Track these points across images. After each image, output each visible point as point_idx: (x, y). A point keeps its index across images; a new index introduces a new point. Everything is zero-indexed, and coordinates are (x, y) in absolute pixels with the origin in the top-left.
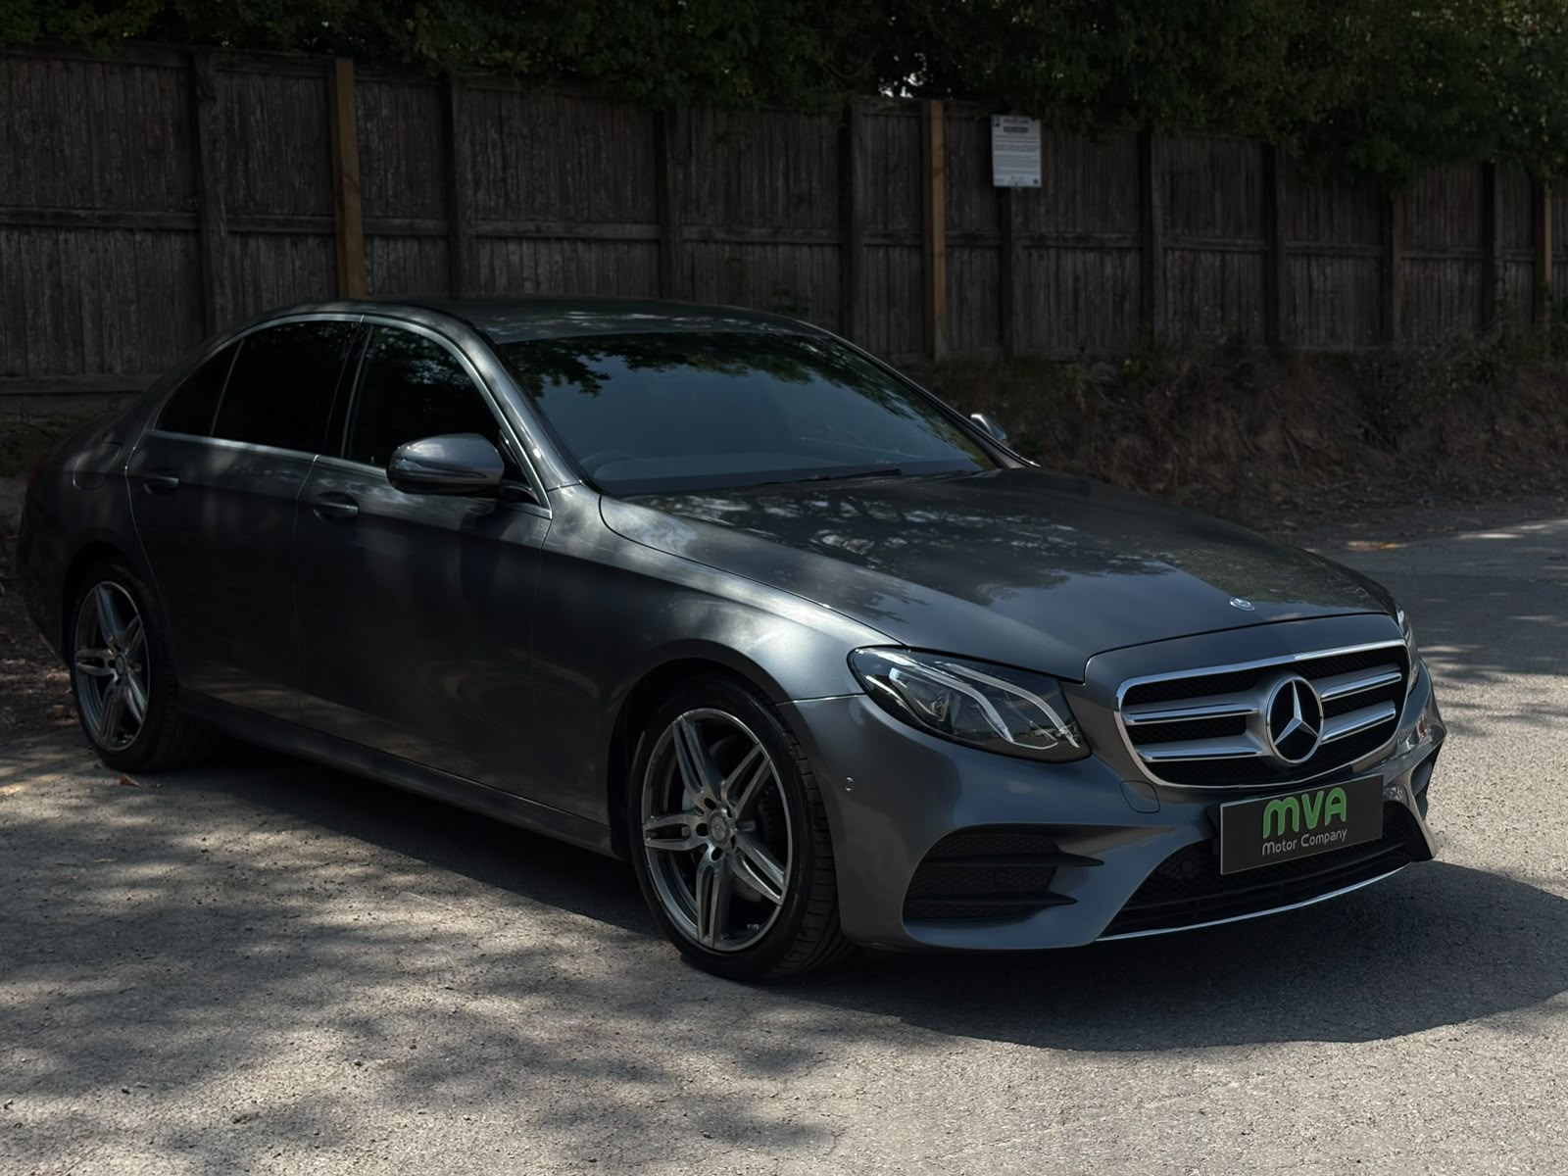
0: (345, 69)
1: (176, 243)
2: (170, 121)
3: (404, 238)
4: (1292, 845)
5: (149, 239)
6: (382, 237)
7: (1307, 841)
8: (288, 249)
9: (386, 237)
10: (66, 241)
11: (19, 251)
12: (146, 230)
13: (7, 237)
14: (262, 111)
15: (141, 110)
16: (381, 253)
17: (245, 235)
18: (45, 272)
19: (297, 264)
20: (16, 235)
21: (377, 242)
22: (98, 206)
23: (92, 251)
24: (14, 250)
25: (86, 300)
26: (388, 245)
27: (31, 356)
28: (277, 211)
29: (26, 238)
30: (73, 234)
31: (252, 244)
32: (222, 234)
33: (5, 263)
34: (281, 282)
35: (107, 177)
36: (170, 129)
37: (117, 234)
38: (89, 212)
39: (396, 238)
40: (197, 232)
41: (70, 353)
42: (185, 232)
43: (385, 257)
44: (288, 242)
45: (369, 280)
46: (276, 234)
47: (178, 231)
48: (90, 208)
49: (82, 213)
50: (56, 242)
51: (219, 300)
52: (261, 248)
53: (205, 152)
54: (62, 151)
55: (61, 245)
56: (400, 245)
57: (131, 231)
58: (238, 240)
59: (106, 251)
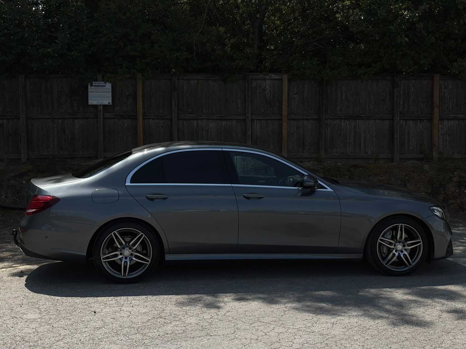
0: (437, 77)
1: (387, 122)
2: (388, 93)
3: (454, 119)
5: (380, 121)
6: (446, 119)
8: (418, 123)
9: (448, 120)
10: (358, 122)
11: (346, 125)
12: (380, 119)
13: (344, 122)
14: (414, 89)
15: (380, 90)
16: (446, 124)
17: (406, 120)
18: (352, 130)
19: (421, 127)
20: (346, 121)
21: (445, 121)
22: (367, 114)
23: (365, 124)
24: (345, 124)
25: (363, 136)
26: (449, 122)
27: (347, 149)
28: (416, 114)
29: (348, 122)
30: (360, 121)
31: (408, 122)
32: (398, 120)
33: (343, 127)
34: (416, 131)
35: (370, 107)
36: (388, 95)
37: (372, 120)
38: (365, 115)
39: (451, 120)
40: (393, 119)
41: (358, 149)
42: (390, 119)
43: (448, 124)
44: (419, 121)
45: (442, 130)
46: (415, 119)
47: (388, 119)
48: (364, 114)
49: (363, 116)
50: (356, 123)
51: (396, 136)
52: (411, 123)
53: (395, 100)
54: (359, 101)
55: (357, 123)
56: (452, 121)
57: (375, 119)
58: (404, 121)
59: (369, 124)
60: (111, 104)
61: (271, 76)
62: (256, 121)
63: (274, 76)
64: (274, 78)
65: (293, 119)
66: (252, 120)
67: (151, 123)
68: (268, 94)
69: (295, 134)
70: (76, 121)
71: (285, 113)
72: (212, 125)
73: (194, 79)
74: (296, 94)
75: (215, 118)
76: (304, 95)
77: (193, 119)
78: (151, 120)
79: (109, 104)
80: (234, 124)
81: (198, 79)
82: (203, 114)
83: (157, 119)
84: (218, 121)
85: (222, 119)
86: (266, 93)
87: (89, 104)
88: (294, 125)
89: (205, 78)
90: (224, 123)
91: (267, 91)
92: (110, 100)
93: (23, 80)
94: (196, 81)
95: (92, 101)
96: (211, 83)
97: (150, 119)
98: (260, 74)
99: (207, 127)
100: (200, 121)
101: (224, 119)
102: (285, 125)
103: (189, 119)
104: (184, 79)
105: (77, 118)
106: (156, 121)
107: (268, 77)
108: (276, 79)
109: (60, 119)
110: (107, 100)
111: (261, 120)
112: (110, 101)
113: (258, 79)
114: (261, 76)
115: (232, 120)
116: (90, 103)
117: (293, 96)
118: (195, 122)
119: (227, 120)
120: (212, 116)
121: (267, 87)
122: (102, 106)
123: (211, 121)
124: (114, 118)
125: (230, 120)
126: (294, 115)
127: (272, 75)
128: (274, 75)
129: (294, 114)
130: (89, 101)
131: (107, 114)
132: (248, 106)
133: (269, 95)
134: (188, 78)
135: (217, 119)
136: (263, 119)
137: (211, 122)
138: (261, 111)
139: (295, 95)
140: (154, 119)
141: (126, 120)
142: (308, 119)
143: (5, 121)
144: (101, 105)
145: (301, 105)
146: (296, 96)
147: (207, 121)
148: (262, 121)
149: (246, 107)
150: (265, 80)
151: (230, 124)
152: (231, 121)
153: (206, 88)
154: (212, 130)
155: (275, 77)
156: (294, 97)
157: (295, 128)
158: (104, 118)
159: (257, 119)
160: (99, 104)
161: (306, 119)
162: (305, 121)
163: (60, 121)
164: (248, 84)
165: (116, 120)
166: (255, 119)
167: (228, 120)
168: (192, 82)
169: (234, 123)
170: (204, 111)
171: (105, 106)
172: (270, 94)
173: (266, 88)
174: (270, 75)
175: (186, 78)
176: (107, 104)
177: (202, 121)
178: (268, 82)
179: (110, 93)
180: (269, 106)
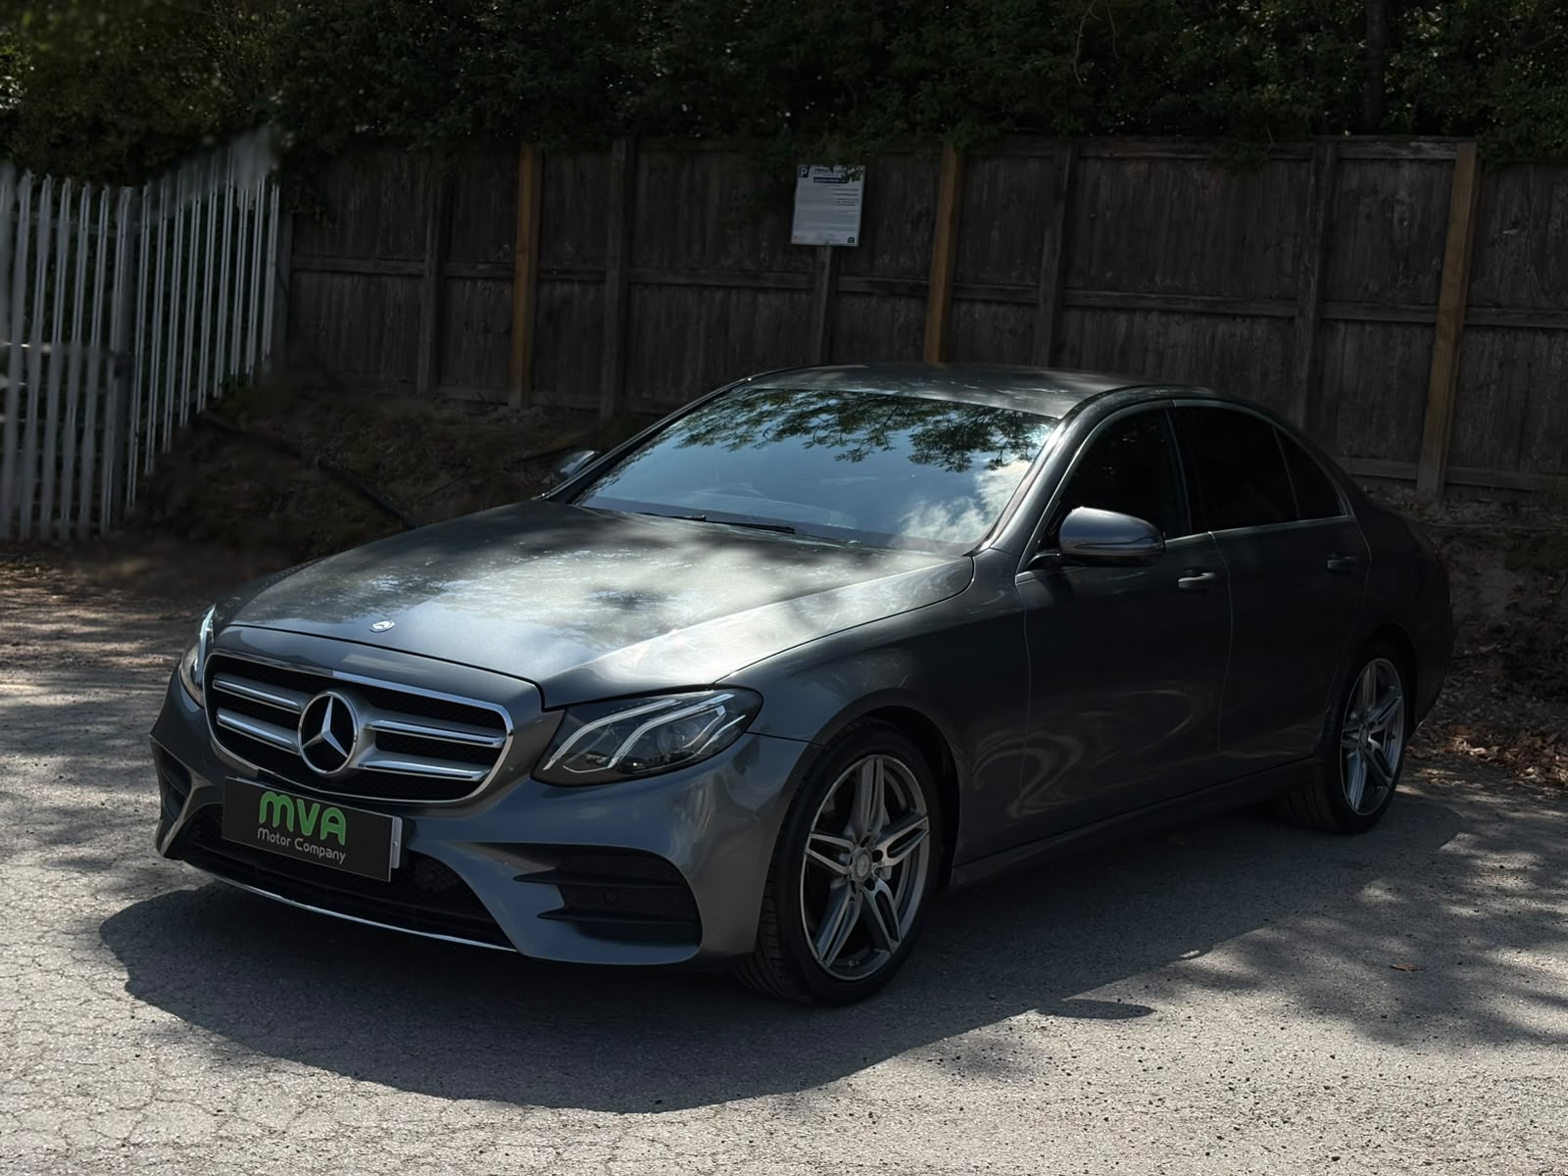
4: (286, 842)
7: (300, 844)
60: (856, 243)
61: (1418, 150)
62: (1342, 326)
63: (1431, 149)
64: (1429, 157)
65: (1492, 328)
66: (1325, 325)
67: (977, 316)
68: (1401, 221)
69: (1493, 387)
70: (761, 298)
71: (1450, 298)
72: (1181, 332)
73: (1139, 159)
74: (1514, 225)
75: (1190, 306)
76: (1547, 229)
77: (1118, 309)
78: (979, 308)
79: (851, 244)
80: (1259, 332)
81: (1151, 160)
82: (1151, 293)
83: (1000, 303)
84: (1204, 321)
85: (1218, 315)
86: (1396, 216)
87: (794, 241)
88: (1491, 354)
89: (1174, 155)
90: (1222, 327)
91: (1397, 208)
92: (853, 230)
93: (623, 157)
94: (1143, 167)
95: (805, 233)
96: (1195, 176)
97: (973, 301)
98: (1375, 142)
99: (1161, 339)
100: (1138, 318)
101: (1226, 315)
102: (1444, 348)
103: (1104, 309)
104: (1102, 159)
105: (766, 290)
106: (994, 308)
107: (1405, 153)
108: (1434, 162)
109: (718, 287)
110: (846, 232)
111: (1363, 322)
112: (855, 235)
113: (1373, 160)
114: (1380, 146)
115: (1254, 317)
116: (796, 237)
117: (1501, 232)
118: (1122, 321)
119: (1234, 317)
120: (1178, 299)
121: (1403, 194)
122: (829, 251)
123: (1176, 318)
124: (869, 294)
125: (1244, 317)
126: (1494, 310)
127: (1425, 145)
128: (1432, 145)
129: (1498, 305)
130: (795, 233)
131: (848, 278)
132: (1307, 268)
133: (1406, 223)
134: (1115, 155)
135: (1201, 314)
136: (1372, 322)
137: (1177, 323)
138: (1367, 288)
139: (1510, 229)
140: (988, 302)
141: (903, 302)
142: (1550, 332)
143: (577, 288)
144: (825, 247)
145: (1532, 271)
146: (1514, 232)
147: (1164, 319)
148: (1369, 328)
149: (1302, 268)
150: (1396, 162)
151: (1246, 332)
152: (1248, 320)
153: (1175, 194)
154: (1179, 354)
155: (1437, 152)
156: (1507, 235)
157: (1495, 363)
158: (836, 293)
159: (1346, 321)
160: (822, 243)
161: (1544, 330)
162: (1542, 339)
163: (719, 295)
164: (1318, 180)
165: (874, 302)
166: (1337, 320)
167: (1239, 320)
168: (1130, 170)
169: (1261, 329)
170: (1158, 279)
171: (838, 250)
172: (1411, 225)
173: (1398, 197)
174: (1413, 144)
175: (1108, 156)
176: (844, 242)
177: (1146, 318)
178: (1407, 172)
179: (858, 207)
180: (1401, 268)
